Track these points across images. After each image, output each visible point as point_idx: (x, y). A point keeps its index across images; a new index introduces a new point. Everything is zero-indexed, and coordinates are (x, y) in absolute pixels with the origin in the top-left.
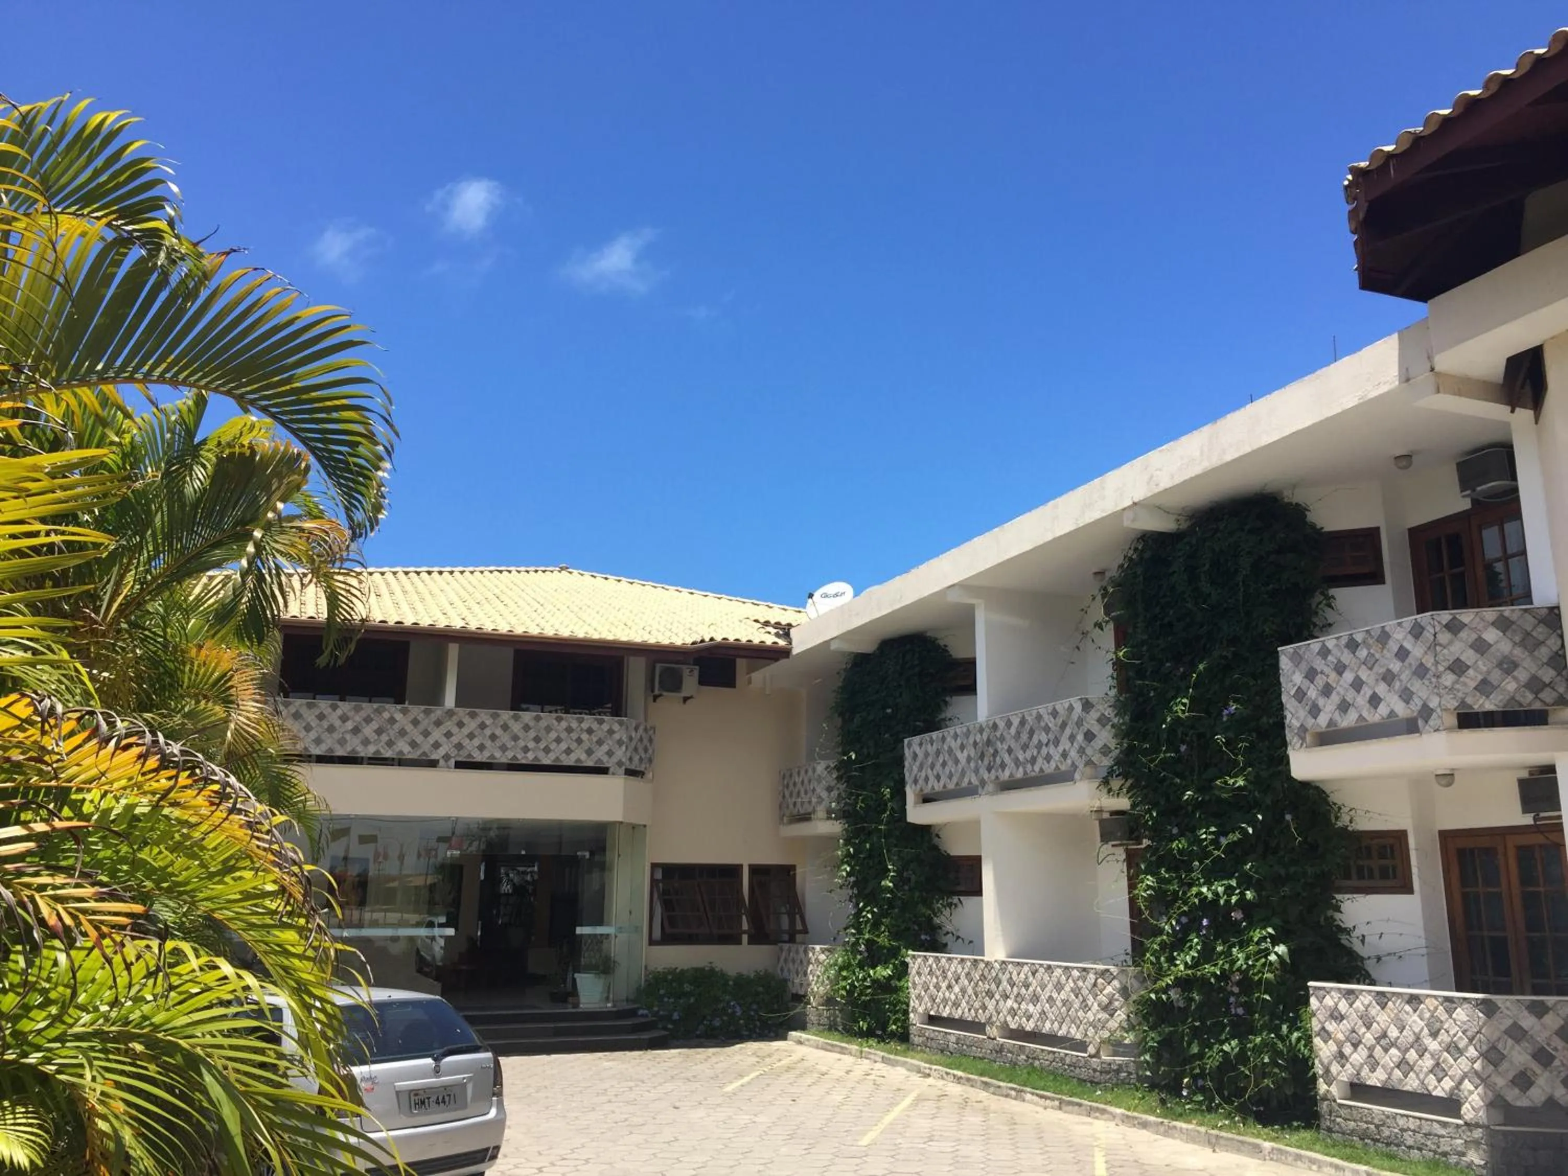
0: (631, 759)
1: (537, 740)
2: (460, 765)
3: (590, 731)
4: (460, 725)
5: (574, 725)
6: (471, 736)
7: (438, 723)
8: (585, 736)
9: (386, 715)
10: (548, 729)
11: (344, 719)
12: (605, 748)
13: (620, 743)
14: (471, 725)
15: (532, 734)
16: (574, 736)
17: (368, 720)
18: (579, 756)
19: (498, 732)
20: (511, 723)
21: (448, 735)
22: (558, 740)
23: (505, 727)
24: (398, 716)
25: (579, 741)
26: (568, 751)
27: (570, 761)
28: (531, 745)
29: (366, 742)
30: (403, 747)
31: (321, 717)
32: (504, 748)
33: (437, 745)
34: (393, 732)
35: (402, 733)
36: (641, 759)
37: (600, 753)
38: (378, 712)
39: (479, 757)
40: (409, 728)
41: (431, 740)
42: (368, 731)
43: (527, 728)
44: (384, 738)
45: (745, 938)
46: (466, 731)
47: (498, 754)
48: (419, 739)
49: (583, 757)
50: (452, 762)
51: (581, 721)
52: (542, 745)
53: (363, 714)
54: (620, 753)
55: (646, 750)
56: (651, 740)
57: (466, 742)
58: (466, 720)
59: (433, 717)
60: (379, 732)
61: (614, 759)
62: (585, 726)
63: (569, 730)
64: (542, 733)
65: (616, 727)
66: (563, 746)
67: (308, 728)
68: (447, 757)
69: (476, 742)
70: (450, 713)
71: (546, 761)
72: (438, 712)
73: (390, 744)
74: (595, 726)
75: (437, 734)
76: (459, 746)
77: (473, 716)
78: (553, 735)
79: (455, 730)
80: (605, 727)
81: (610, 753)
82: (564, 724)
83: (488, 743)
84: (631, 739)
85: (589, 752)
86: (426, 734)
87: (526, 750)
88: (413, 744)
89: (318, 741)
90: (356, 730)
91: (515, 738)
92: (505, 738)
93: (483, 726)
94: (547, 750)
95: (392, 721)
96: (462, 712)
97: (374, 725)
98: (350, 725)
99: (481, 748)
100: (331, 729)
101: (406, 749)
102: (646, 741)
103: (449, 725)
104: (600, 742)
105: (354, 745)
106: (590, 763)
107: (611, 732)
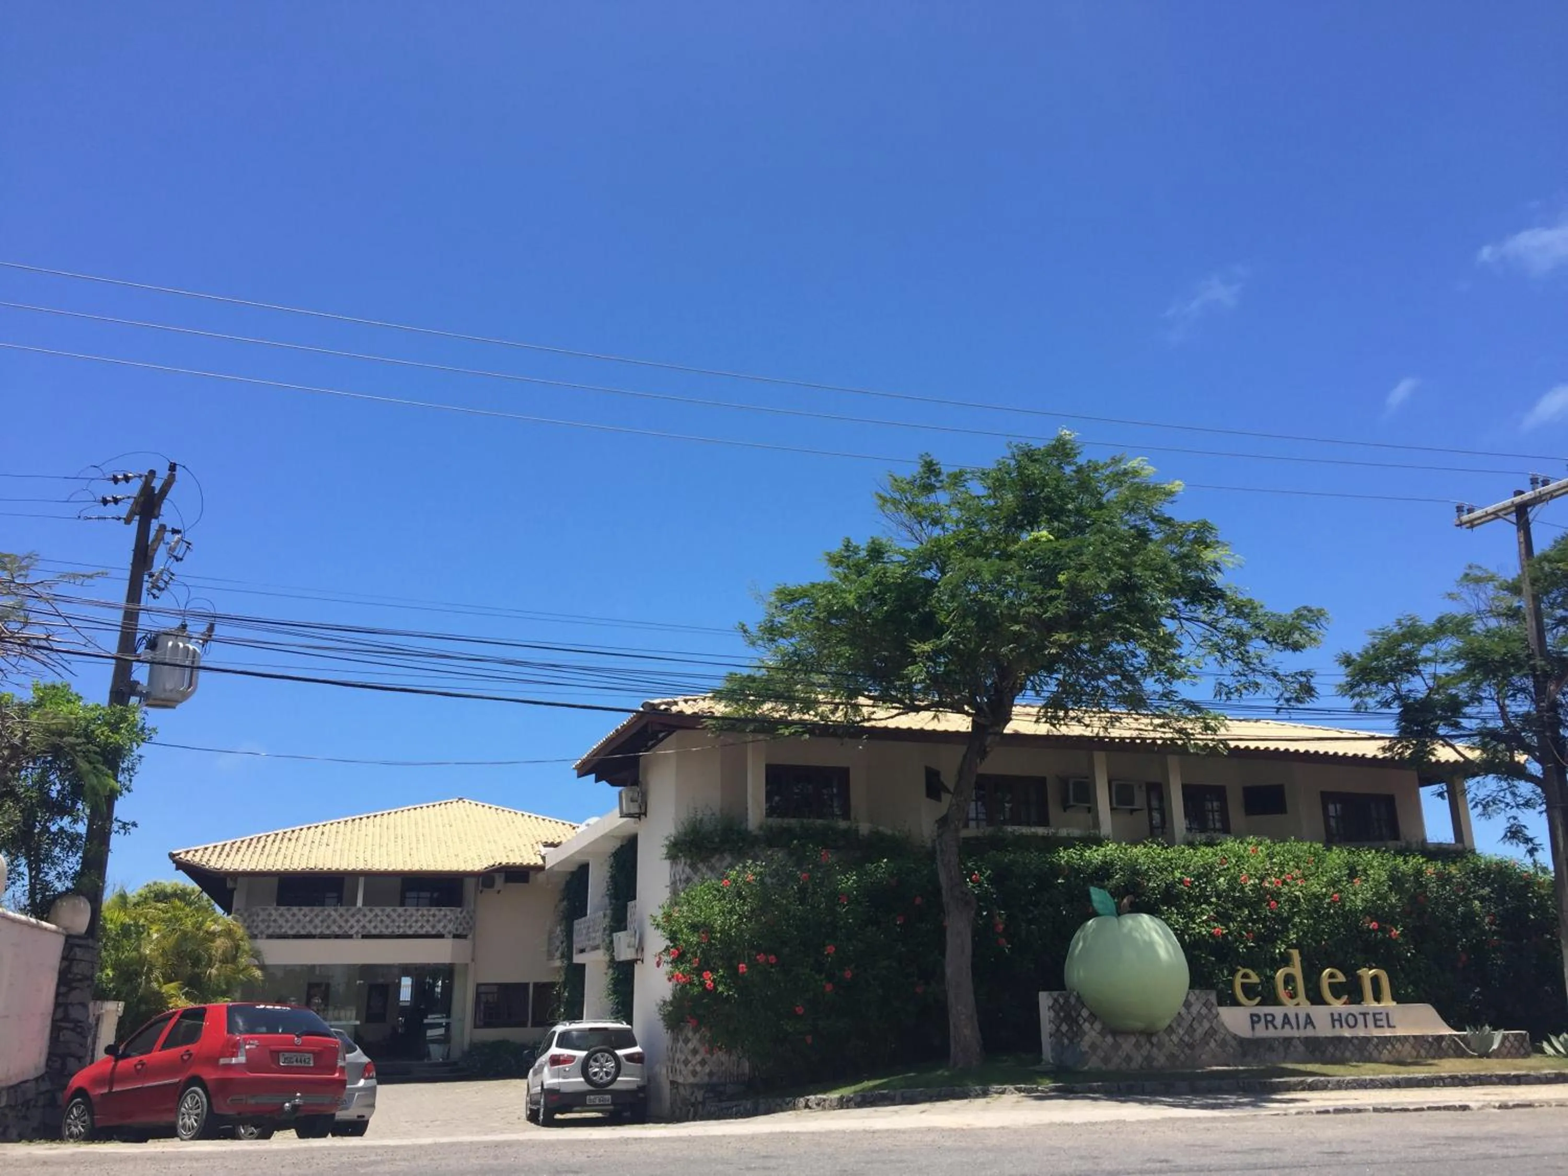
0: (457, 929)
1: (405, 921)
2: (364, 937)
3: (434, 916)
4: (365, 916)
5: (425, 912)
6: (370, 922)
7: (353, 916)
8: (431, 919)
9: (326, 913)
10: (411, 916)
11: (305, 916)
12: (442, 924)
13: (450, 921)
14: (371, 916)
15: (402, 918)
16: (425, 918)
17: (317, 916)
18: (428, 929)
19: (385, 918)
20: (392, 913)
21: (358, 921)
22: (416, 921)
23: (388, 916)
24: (333, 913)
25: (428, 921)
26: (422, 927)
27: (423, 932)
28: (402, 924)
29: (316, 927)
30: (335, 929)
31: (294, 915)
32: (387, 927)
33: (352, 927)
34: (330, 921)
35: (334, 921)
36: (464, 929)
37: (440, 927)
38: (322, 911)
39: (374, 932)
40: (338, 918)
41: (349, 924)
42: (317, 921)
43: (399, 916)
44: (325, 924)
45: (529, 1024)
46: (367, 919)
47: (384, 930)
48: (343, 924)
49: (430, 929)
50: (360, 936)
51: (429, 910)
52: (408, 924)
53: (315, 913)
54: (450, 927)
55: (468, 923)
56: (471, 918)
57: (367, 925)
58: (368, 913)
59: (351, 912)
60: (322, 922)
61: (447, 929)
62: (431, 913)
63: (423, 915)
64: (408, 918)
65: (448, 913)
66: (419, 924)
67: (287, 921)
68: (357, 933)
69: (373, 924)
70: (360, 909)
71: (410, 932)
72: (353, 909)
73: (328, 927)
74: (437, 913)
75: (352, 921)
76: (364, 927)
77: (371, 911)
78: (414, 918)
79: (361, 919)
80: (442, 913)
81: (445, 927)
82: (420, 913)
83: (379, 925)
84: (457, 918)
85: (433, 927)
86: (347, 921)
87: (399, 927)
88: (340, 927)
89: (292, 928)
90: (311, 921)
91: (393, 921)
92: (388, 921)
93: (376, 915)
94: (410, 927)
95: (329, 915)
96: (366, 909)
97: (320, 918)
98: (308, 919)
99: (375, 927)
100: (299, 921)
101: (336, 929)
102: (468, 917)
103: (358, 916)
104: (439, 921)
105: (310, 929)
106: (433, 933)
107: (445, 915)
